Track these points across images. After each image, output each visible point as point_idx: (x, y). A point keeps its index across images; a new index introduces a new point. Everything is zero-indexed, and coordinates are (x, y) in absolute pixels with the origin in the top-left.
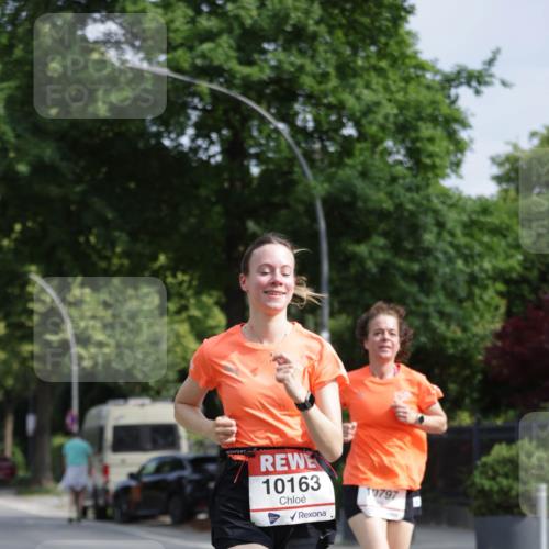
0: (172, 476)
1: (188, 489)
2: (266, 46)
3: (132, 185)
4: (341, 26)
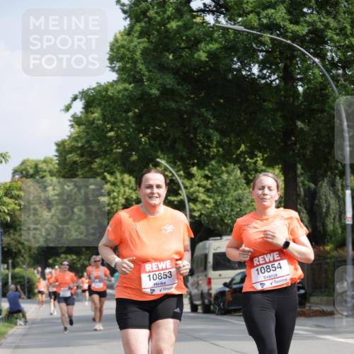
2: (305, 10)
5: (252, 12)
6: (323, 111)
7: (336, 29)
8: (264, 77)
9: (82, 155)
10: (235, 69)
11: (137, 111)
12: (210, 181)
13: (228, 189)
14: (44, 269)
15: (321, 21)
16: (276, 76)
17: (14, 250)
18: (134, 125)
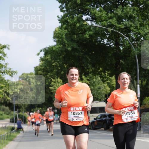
0: (104, 119)
1: (108, 122)
2: (123, 20)
3: (94, 52)
4: (141, 15)
5: (104, 20)
6: (129, 56)
7: (134, 27)
8: (109, 44)
9: (43, 72)
10: (99, 41)
11: (63, 56)
12: (89, 81)
13: (96, 84)
14: (30, 113)
15: (129, 24)
16: (113, 44)
17: (19, 106)
18: (62, 61)
